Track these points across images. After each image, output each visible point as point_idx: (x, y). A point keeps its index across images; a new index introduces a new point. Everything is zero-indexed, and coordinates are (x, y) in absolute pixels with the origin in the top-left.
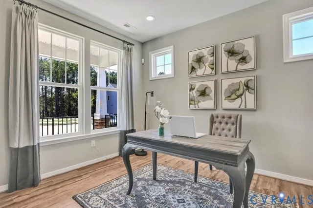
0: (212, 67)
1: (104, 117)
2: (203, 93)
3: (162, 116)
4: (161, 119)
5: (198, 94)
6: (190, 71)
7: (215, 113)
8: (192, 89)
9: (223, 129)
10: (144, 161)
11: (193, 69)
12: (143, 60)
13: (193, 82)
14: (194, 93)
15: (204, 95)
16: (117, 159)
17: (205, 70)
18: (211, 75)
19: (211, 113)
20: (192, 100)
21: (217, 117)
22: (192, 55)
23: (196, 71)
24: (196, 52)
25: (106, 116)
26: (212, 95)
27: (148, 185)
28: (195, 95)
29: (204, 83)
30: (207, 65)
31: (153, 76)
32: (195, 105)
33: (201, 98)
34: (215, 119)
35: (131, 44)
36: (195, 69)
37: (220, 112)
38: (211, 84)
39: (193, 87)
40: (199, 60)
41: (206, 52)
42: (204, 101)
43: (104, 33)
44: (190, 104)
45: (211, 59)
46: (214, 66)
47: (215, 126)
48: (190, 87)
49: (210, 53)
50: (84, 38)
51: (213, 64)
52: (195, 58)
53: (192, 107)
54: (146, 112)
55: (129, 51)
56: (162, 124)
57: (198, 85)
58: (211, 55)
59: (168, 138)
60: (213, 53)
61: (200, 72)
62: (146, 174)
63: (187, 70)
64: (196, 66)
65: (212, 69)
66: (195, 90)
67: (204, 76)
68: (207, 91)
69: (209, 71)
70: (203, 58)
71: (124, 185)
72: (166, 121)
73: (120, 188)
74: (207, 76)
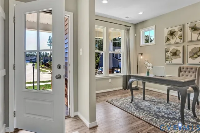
0: (181, 38)
1: (111, 68)
2: (175, 54)
3: (148, 66)
4: (148, 68)
5: (171, 55)
6: (166, 41)
7: (181, 66)
8: (167, 51)
9: (187, 76)
10: (137, 93)
11: (168, 39)
12: (136, 34)
13: (168, 47)
14: (169, 54)
15: (175, 55)
16: (121, 90)
17: (176, 39)
18: (180, 43)
19: (179, 66)
20: (167, 58)
21: (183, 68)
22: (167, 31)
23: (170, 40)
24: (170, 29)
25: (112, 67)
26: (181, 55)
27: (141, 101)
28: (169, 55)
29: (176, 48)
30: (177, 37)
31: (142, 44)
32: (169, 61)
33: (173, 57)
34: (182, 70)
35: (129, 26)
36: (169, 39)
37: (186, 65)
38: (180, 49)
39: (168, 50)
40: (172, 33)
41: (176, 29)
42: (175, 59)
43: (115, 23)
44: (166, 60)
45: (180, 33)
46: (182, 37)
47: (181, 73)
48: (166, 50)
49: (180, 29)
50: (106, 27)
51: (181, 36)
52: (169, 33)
53: (168, 62)
54: (137, 65)
55: (128, 31)
56: (148, 70)
57: (171, 49)
58: (180, 31)
59: (151, 75)
60: (181, 29)
61: (172, 41)
62: (139, 97)
63: (164, 40)
64: (170, 37)
65: (180, 39)
66: (170, 52)
67: (175, 43)
68: (178, 53)
69: (178, 40)
70: (175, 32)
71: (128, 100)
72: (150, 68)
73: (127, 101)
74: (178, 43)
